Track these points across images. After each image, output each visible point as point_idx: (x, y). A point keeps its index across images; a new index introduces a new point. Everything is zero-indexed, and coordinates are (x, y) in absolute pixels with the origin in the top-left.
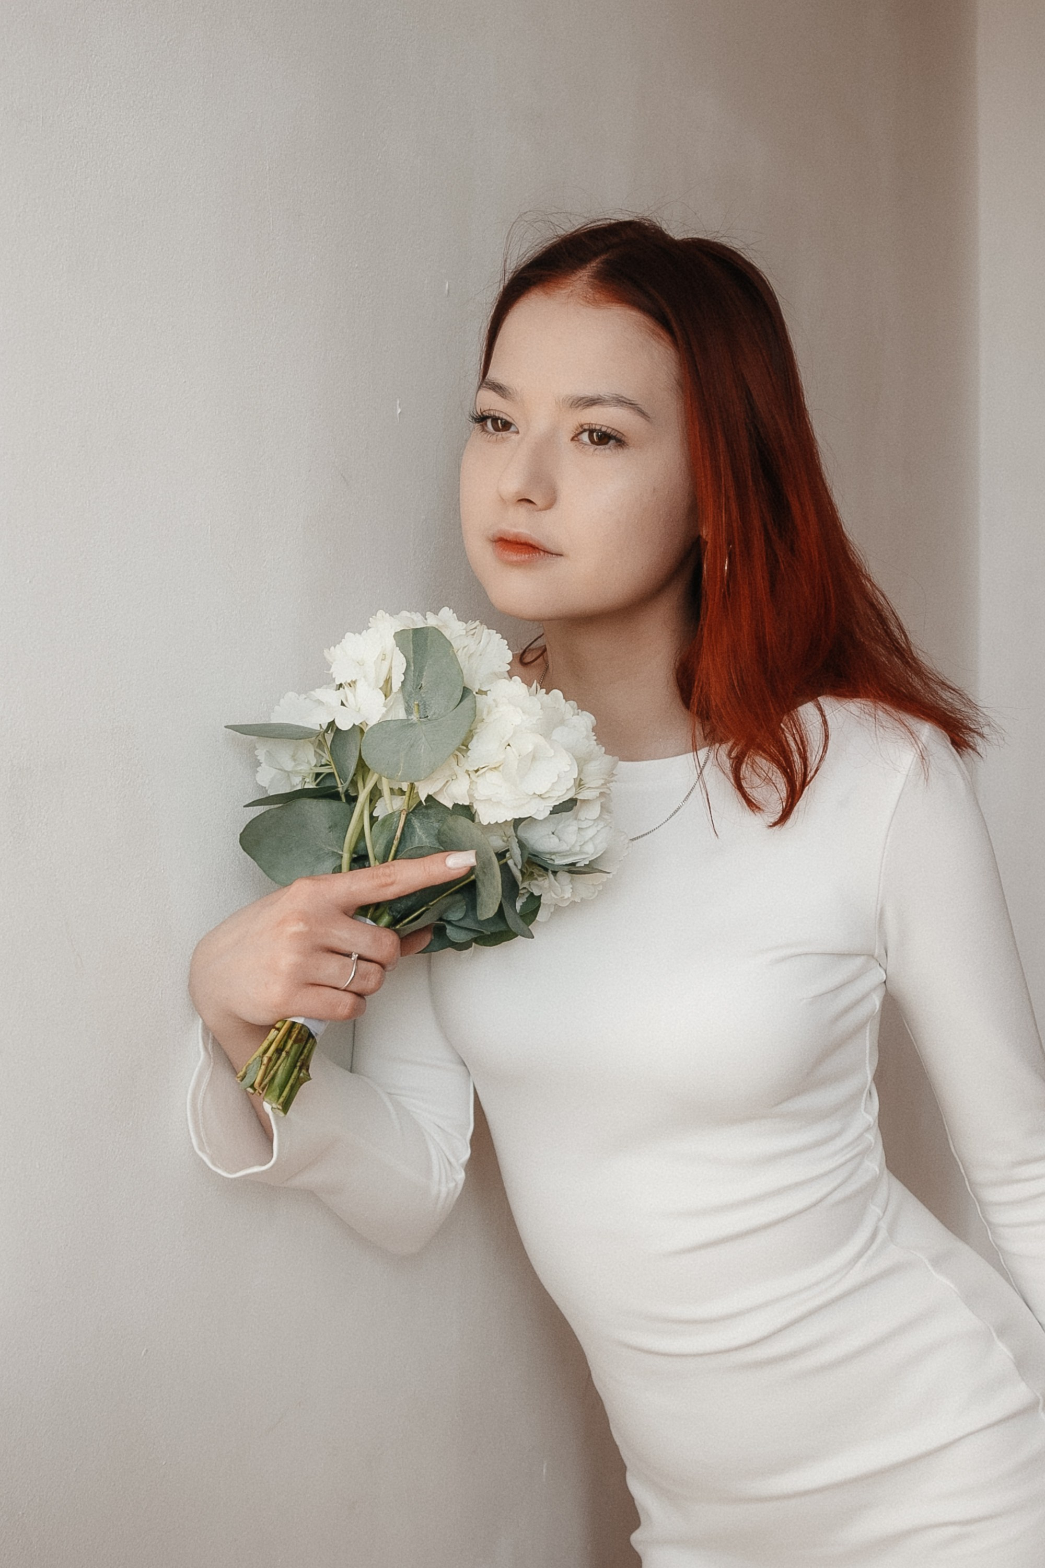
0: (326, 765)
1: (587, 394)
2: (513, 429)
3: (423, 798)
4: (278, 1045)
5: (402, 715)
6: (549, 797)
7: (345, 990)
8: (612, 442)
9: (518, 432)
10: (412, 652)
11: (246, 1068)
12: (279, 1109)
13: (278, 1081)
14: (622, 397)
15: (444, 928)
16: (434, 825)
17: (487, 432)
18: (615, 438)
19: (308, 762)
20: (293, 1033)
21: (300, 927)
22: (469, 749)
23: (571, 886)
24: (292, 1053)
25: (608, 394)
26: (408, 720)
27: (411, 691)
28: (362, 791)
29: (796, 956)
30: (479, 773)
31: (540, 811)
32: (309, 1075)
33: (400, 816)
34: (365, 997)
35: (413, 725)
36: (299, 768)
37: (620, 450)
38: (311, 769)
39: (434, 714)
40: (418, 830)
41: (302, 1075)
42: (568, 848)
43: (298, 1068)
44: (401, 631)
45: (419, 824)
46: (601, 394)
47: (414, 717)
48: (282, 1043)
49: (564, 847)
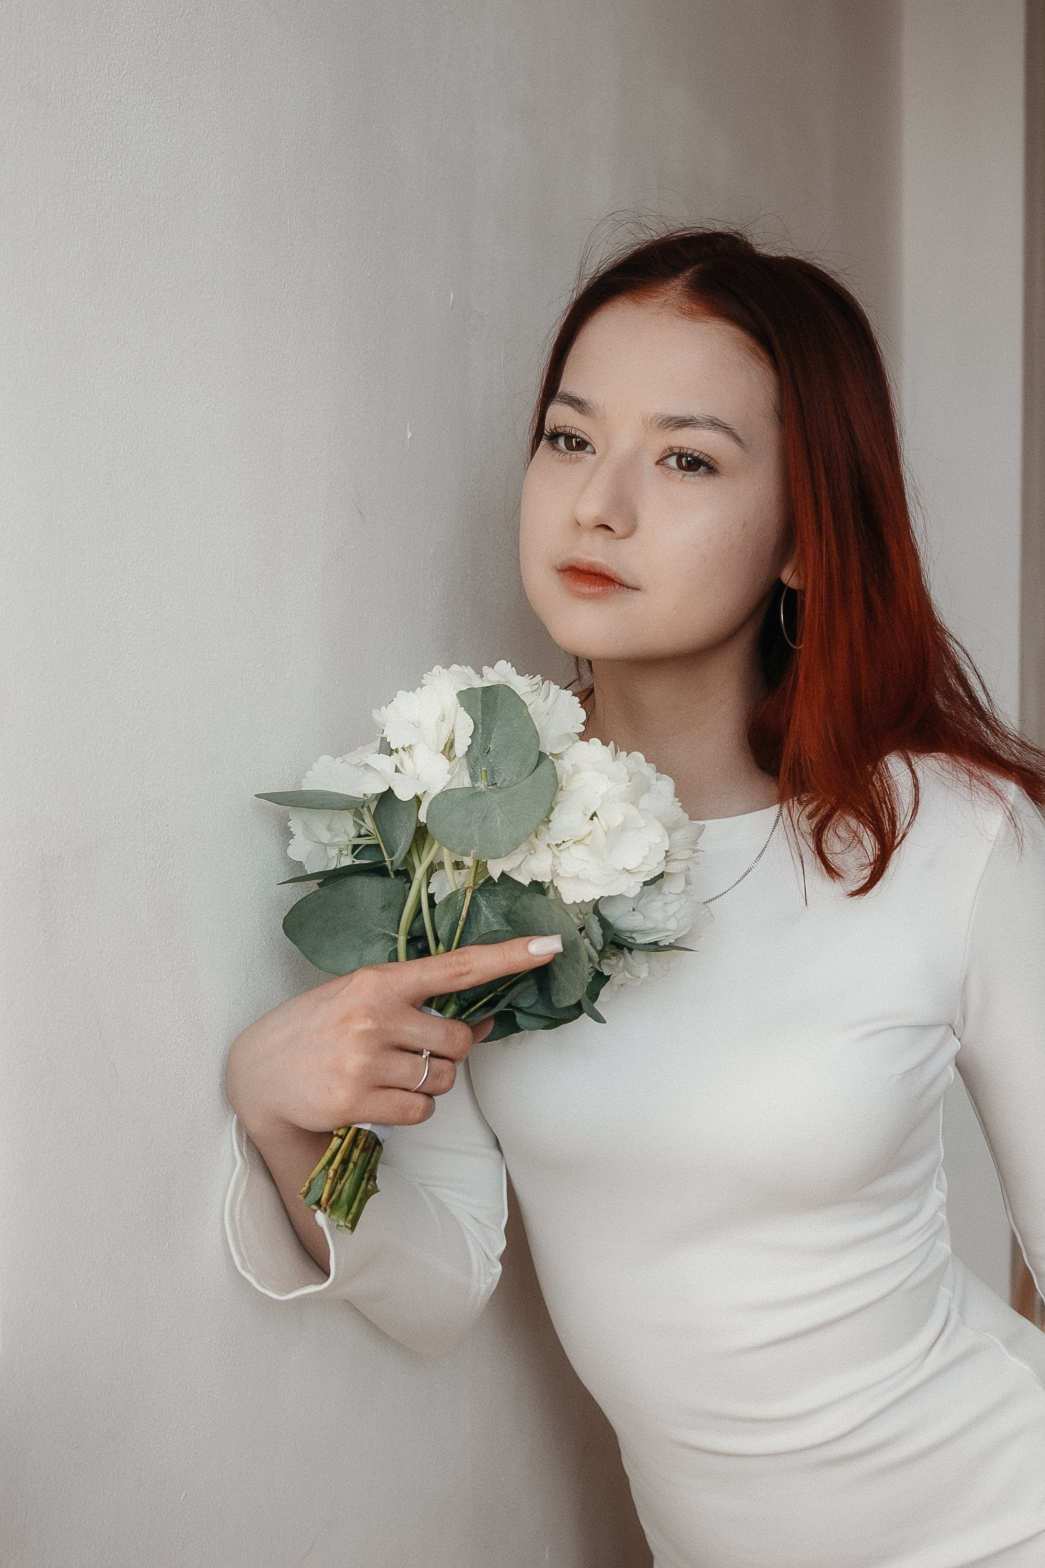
0: (366, 835)
1: (679, 414)
2: (589, 448)
3: (496, 875)
4: (344, 1155)
5: (467, 782)
6: (639, 872)
7: (416, 1092)
8: (702, 469)
9: (594, 453)
10: (480, 712)
11: (310, 1183)
12: (346, 1226)
13: (344, 1196)
14: (717, 420)
15: (514, 1017)
16: (502, 903)
17: (559, 450)
18: (706, 464)
19: (346, 833)
20: (359, 1142)
21: (368, 1025)
22: (551, 821)
23: (648, 965)
24: (359, 1164)
25: (702, 416)
26: (474, 787)
27: (478, 756)
28: (419, 867)
29: (887, 1029)
30: (561, 848)
31: (631, 887)
32: (376, 1187)
33: (465, 893)
34: (434, 1097)
35: (481, 794)
36: (336, 840)
37: (712, 478)
38: (350, 841)
39: (504, 780)
40: (484, 909)
41: (369, 1187)
42: (654, 926)
43: (366, 1179)
44: (468, 689)
45: (485, 903)
46: (695, 416)
47: (482, 785)
48: (347, 1153)
49: (649, 925)
